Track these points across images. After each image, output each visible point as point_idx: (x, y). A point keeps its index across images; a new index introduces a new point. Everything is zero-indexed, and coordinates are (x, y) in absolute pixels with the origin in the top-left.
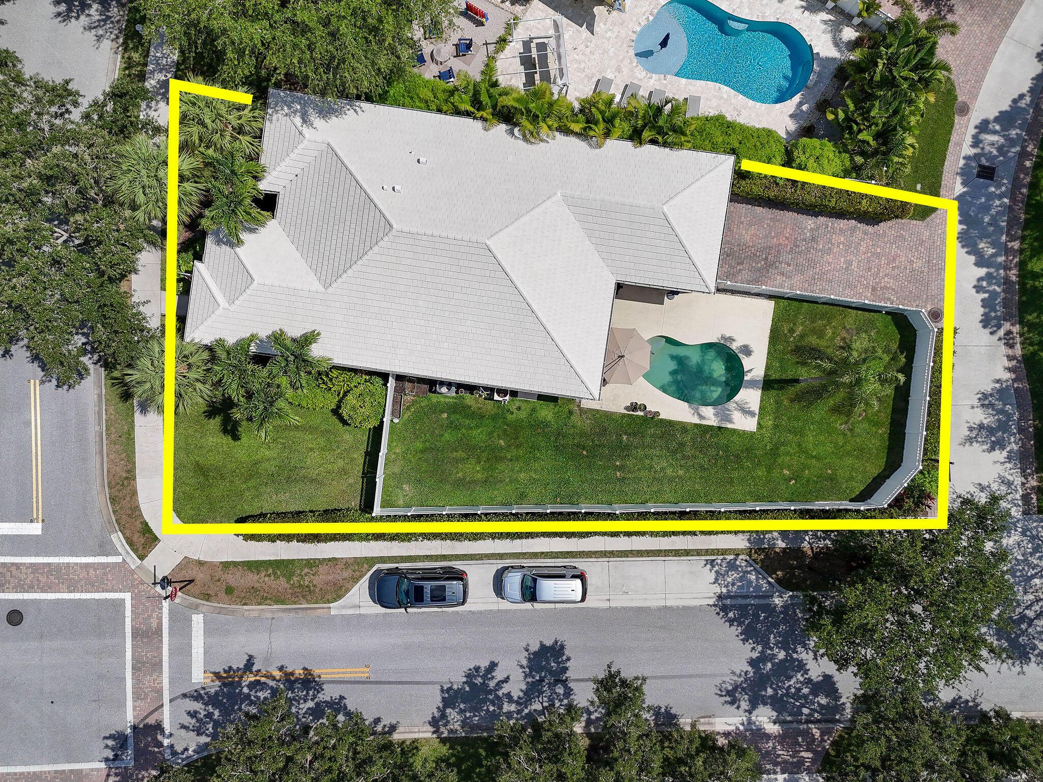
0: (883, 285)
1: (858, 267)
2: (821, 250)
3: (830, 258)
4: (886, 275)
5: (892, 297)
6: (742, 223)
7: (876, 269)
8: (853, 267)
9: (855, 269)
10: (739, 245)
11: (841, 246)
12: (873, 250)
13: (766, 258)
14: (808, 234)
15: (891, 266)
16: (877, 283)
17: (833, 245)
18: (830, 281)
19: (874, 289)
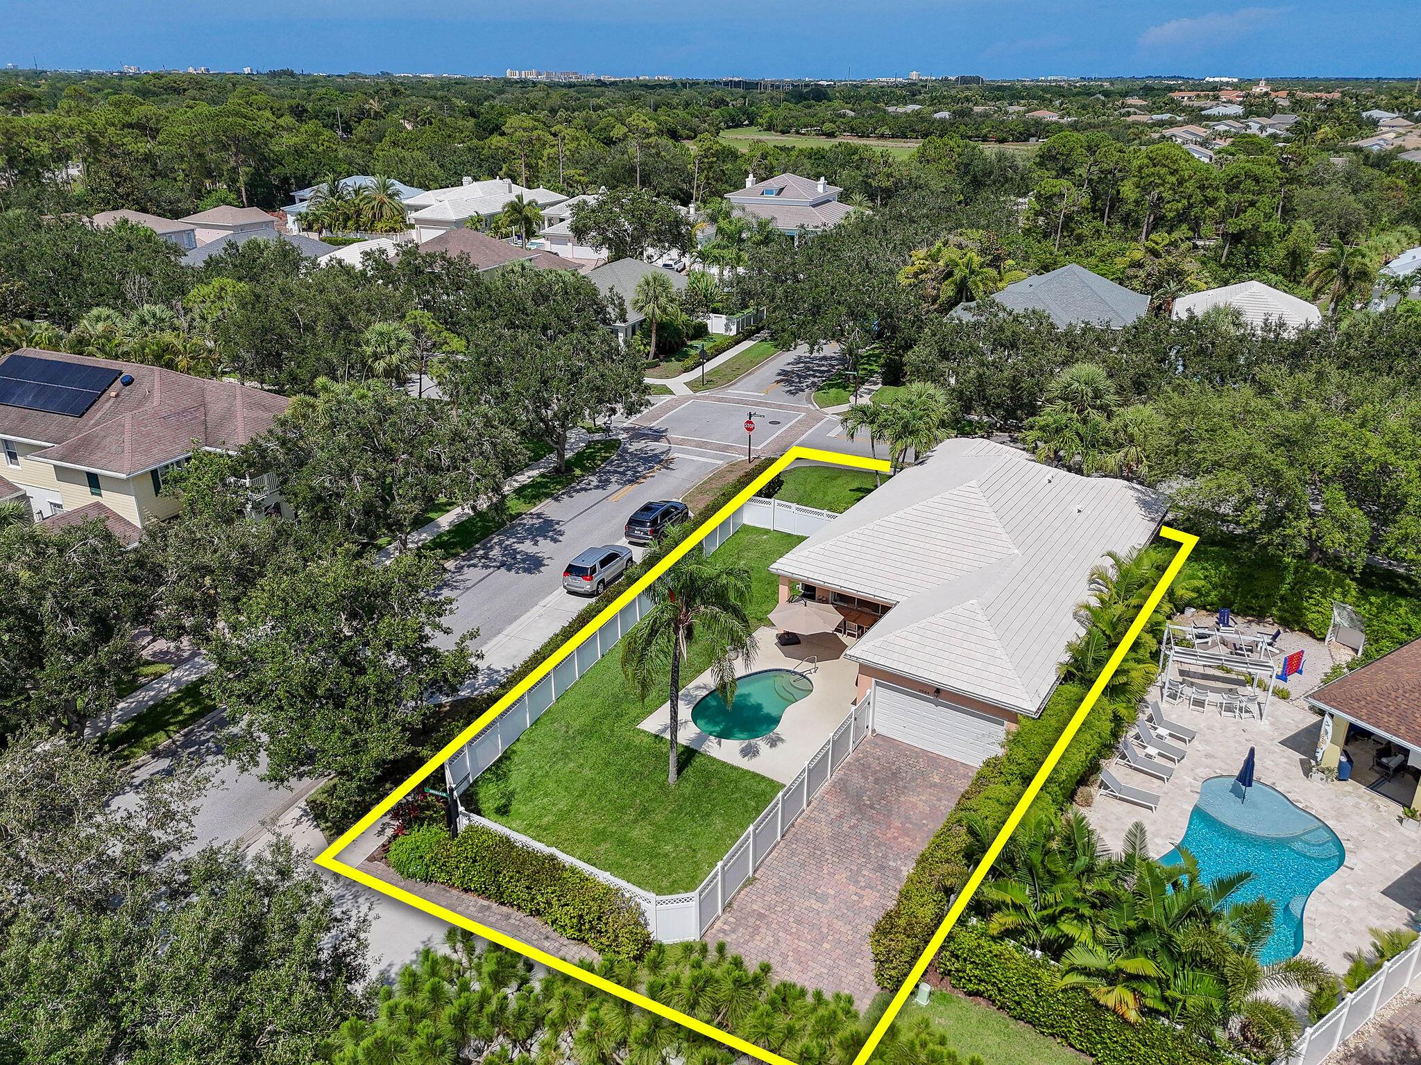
0: (763, 930)
1: (810, 909)
2: (859, 870)
3: (842, 876)
4: (777, 941)
5: (734, 936)
6: (939, 800)
7: (794, 930)
8: (813, 901)
9: (807, 903)
10: (905, 787)
11: (855, 898)
12: (830, 938)
13: (872, 807)
14: (891, 863)
15: (791, 954)
16: (768, 925)
17: (863, 888)
18: (803, 866)
19: (761, 916)
